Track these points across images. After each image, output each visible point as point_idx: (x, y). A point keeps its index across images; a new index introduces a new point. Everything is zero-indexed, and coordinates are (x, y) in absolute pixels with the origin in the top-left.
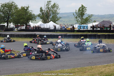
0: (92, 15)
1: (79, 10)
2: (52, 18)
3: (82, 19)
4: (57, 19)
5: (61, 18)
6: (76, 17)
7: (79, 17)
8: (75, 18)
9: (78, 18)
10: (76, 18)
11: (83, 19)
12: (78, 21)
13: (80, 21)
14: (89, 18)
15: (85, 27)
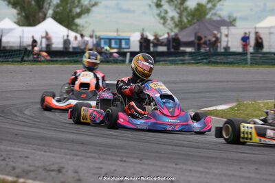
2: (57, 6)
3: (183, 10)
4: (78, 10)
5: (96, 4)
6: (155, 1)
8: (155, 8)
10: (158, 6)
11: (186, 9)
12: (164, 18)
13: (172, 18)
14: (209, 6)
15: (123, 42)
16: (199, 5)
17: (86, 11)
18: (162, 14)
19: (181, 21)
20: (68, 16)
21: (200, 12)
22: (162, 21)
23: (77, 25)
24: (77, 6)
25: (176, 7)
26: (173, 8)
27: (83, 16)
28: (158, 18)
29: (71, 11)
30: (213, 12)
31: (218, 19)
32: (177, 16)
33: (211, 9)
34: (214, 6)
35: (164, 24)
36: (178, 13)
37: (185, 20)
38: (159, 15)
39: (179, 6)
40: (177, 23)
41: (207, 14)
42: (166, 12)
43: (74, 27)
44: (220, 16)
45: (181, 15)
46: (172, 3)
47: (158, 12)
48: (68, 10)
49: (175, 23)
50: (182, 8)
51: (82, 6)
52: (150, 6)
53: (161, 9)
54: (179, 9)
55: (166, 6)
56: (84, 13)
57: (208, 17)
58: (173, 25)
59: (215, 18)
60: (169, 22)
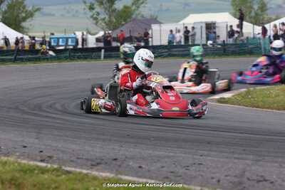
2: (5, 12)
3: (112, 12)
4: (24, 15)
5: (38, 10)
6: (89, 4)
7: (101, 3)
8: (87, 11)
9: (96, 10)
10: (91, 8)
11: (114, 11)
12: (96, 19)
13: (104, 19)
14: (134, 7)
15: (70, 40)
16: (125, 7)
17: (30, 15)
18: (95, 16)
19: (110, 21)
20: (15, 20)
21: (126, 15)
22: (95, 22)
23: (23, 28)
24: (23, 12)
25: (106, 9)
26: (103, 11)
27: (28, 20)
28: (91, 20)
29: (18, 16)
30: (137, 12)
31: (142, 18)
32: (107, 17)
33: (135, 10)
34: (138, 7)
35: (96, 24)
36: (107, 14)
37: (114, 20)
38: (92, 17)
39: (108, 9)
40: (108, 23)
41: (132, 14)
42: (98, 14)
43: (21, 29)
44: (142, 16)
45: (110, 18)
46: (102, 6)
47: (91, 14)
48: (15, 15)
49: (105, 23)
50: (111, 10)
51: (26, 12)
53: (94, 11)
54: (109, 11)
55: (98, 9)
56: (28, 18)
57: (134, 16)
58: (104, 24)
59: (139, 17)
60: (100, 22)
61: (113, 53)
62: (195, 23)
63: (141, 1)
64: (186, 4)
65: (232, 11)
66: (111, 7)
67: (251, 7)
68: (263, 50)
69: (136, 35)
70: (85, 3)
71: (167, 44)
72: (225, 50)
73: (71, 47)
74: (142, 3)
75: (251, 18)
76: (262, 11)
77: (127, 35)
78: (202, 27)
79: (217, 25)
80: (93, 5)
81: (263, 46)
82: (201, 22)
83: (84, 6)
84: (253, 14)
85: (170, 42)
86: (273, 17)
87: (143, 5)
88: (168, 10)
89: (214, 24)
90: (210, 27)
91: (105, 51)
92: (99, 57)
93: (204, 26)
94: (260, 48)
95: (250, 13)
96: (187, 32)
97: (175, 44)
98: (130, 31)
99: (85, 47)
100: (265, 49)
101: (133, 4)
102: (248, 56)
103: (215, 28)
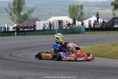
0: (32, 10)
1: (14, 3)
3: (19, 16)
6: (9, 13)
7: (15, 13)
8: (9, 15)
9: (13, 15)
11: (20, 16)
12: (13, 19)
14: (28, 14)
15: (2, 28)
16: (25, 14)
18: (12, 18)
19: (19, 20)
21: (25, 17)
22: (12, 20)
25: (17, 15)
26: (16, 16)
28: (11, 20)
30: (30, 16)
31: (32, 19)
32: (17, 18)
33: (29, 15)
34: (30, 14)
35: (13, 21)
36: (17, 17)
37: (21, 20)
38: (11, 18)
39: (18, 15)
40: (18, 21)
41: (28, 17)
42: (14, 17)
44: (32, 18)
45: (19, 18)
50: (19, 15)
52: (8, 15)
53: (12, 16)
54: (18, 16)
57: (28, 18)
59: (31, 18)
60: (15, 20)
61: (20, 33)
62: (54, 21)
63: (31, 12)
64: (50, 13)
65: (70, 15)
66: (19, 14)
67: (77, 14)
68: (82, 31)
69: (30, 26)
70: (8, 12)
71: (42, 29)
72: (66, 32)
73: (3, 31)
74: (32, 12)
75: (77, 18)
76: (81, 15)
77: (26, 26)
78: (57, 22)
79: (63, 21)
80: (11, 13)
81: (82, 30)
82: (56, 20)
83: (8, 14)
84: (78, 17)
85: (44, 28)
86: (87, 18)
87: (32, 13)
88: (43, 15)
89: (62, 21)
90: (60, 22)
91: (17, 33)
92: (14, 35)
93: (58, 22)
94: (81, 31)
95: (77, 16)
96: (51, 24)
97: (46, 29)
98: (27, 24)
99: (8, 31)
100: (83, 31)
101: (28, 13)
102: (76, 34)
103: (62, 22)
